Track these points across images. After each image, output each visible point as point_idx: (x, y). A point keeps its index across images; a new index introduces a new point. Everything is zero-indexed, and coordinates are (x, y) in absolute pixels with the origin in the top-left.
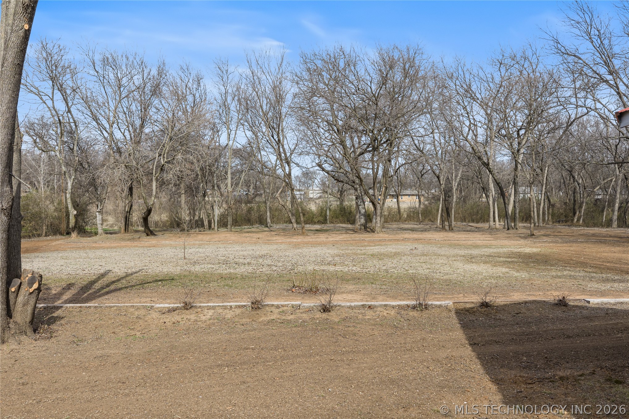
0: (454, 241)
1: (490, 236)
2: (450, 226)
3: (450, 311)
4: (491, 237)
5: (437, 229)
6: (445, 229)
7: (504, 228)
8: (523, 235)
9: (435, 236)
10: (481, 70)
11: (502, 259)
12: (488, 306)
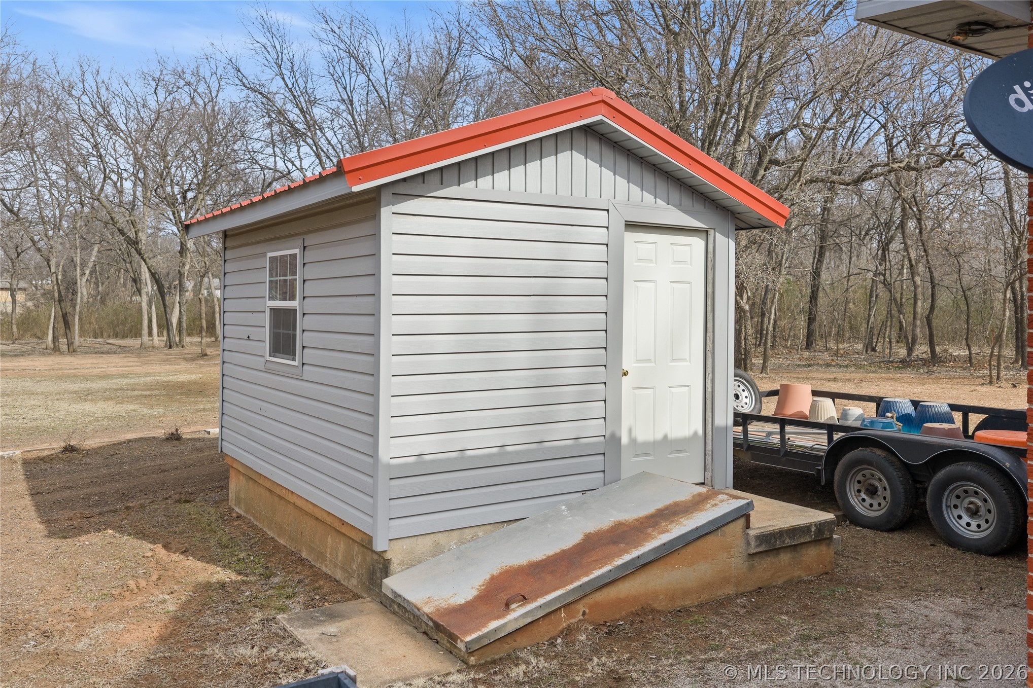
0: (70, 369)
1: (136, 359)
2: (70, 344)
3: (15, 462)
4: (137, 362)
5: (44, 352)
6: (58, 350)
7: (166, 346)
8: (190, 356)
9: (36, 363)
10: (125, 86)
11: (136, 393)
12: (73, 451)
